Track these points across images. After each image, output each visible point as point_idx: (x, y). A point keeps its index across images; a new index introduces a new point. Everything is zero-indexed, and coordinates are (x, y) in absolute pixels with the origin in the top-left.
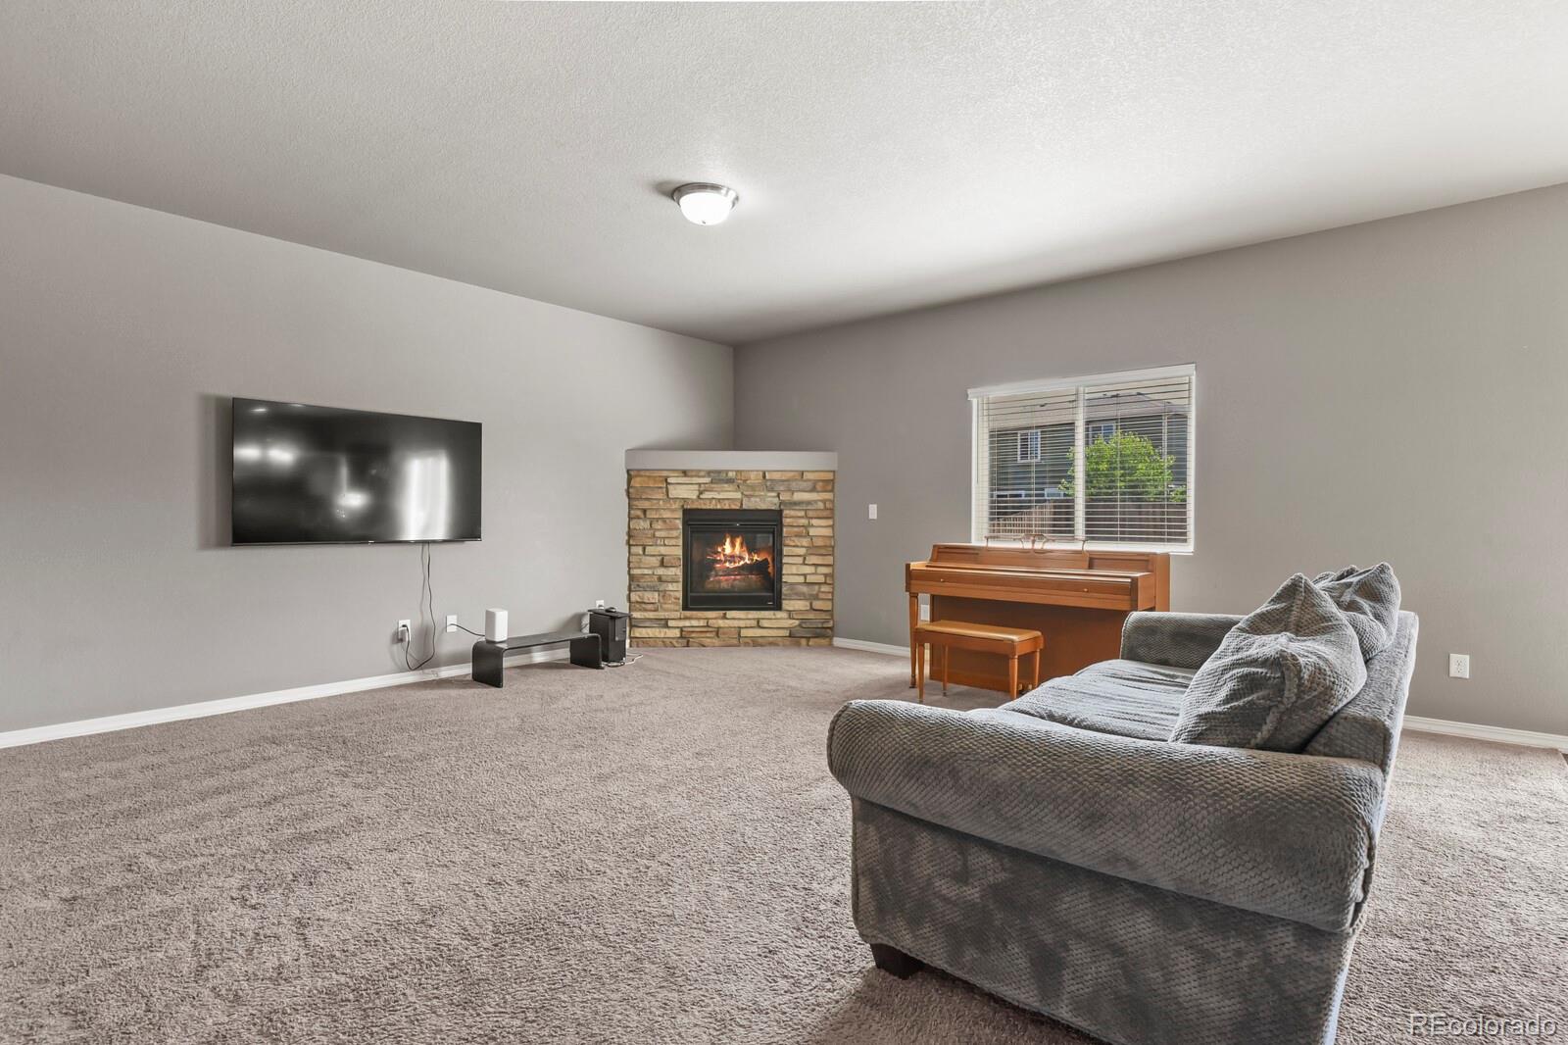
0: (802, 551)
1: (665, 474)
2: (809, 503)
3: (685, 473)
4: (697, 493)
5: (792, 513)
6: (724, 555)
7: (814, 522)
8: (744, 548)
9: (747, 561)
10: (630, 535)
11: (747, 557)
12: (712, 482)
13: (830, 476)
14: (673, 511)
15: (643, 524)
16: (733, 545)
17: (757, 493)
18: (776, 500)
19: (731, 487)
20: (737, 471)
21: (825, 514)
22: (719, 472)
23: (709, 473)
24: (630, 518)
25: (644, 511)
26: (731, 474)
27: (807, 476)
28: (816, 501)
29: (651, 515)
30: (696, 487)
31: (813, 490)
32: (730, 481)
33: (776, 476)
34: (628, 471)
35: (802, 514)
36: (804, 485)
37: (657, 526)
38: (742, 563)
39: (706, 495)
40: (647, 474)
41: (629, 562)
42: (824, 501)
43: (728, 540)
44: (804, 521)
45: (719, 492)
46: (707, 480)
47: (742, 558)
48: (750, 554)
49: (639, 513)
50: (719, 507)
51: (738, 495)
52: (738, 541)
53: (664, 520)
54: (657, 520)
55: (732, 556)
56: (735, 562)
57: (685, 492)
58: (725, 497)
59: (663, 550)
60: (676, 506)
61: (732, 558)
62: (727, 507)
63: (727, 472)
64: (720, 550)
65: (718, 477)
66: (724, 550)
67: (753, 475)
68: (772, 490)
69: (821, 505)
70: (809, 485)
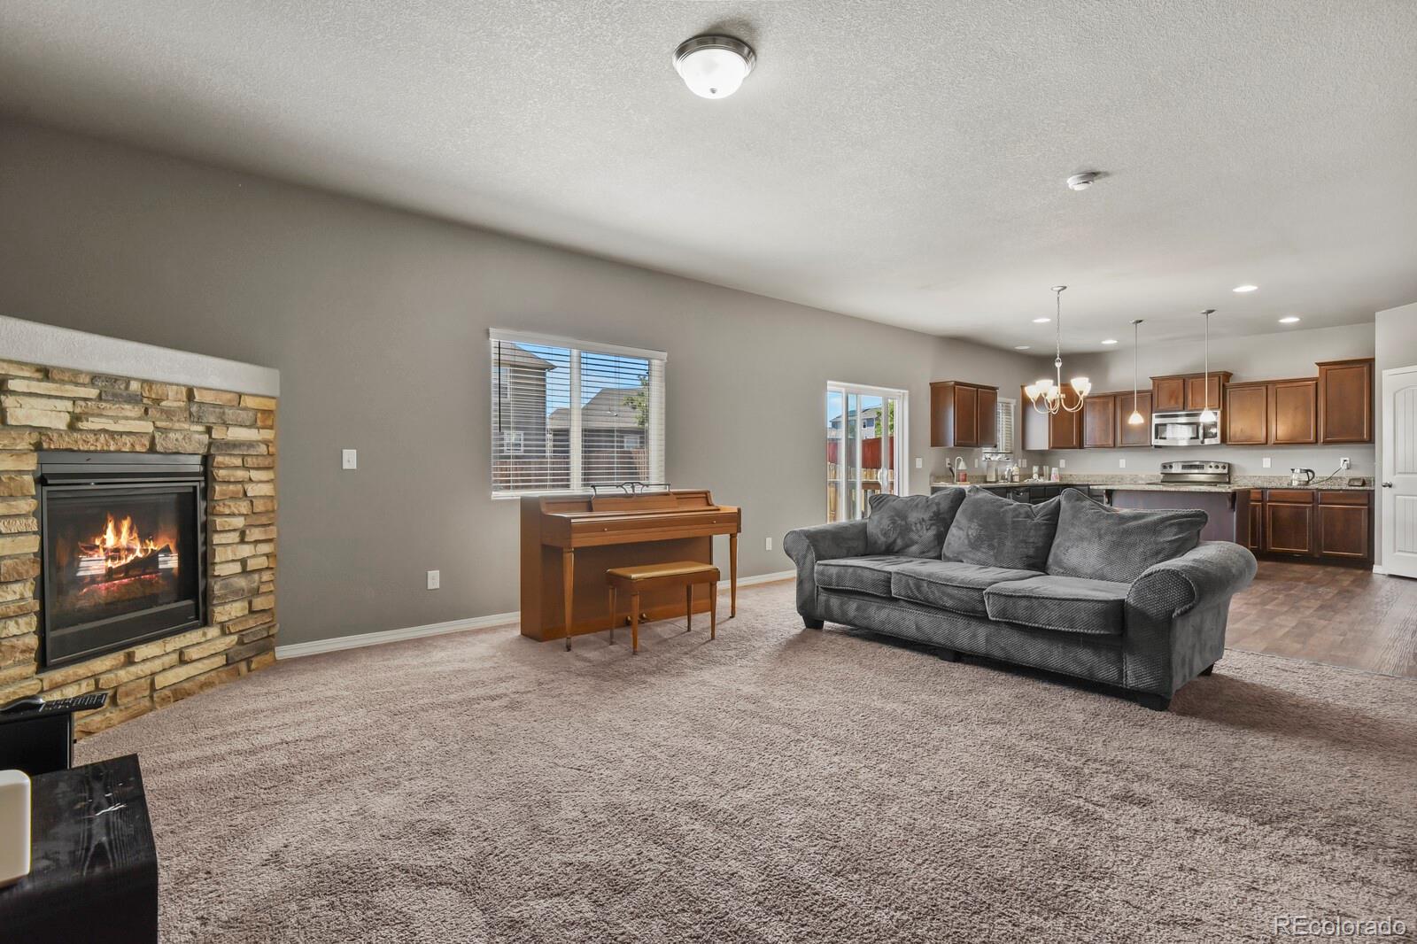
0: (239, 522)
2: (251, 444)
3: (44, 373)
5: (227, 460)
6: (104, 549)
7: (255, 475)
8: (135, 535)
9: (139, 554)
11: (138, 547)
12: (100, 398)
13: (272, 404)
16: (118, 532)
17: (177, 426)
18: (205, 438)
19: (130, 410)
20: (144, 381)
21: (267, 462)
22: (113, 379)
23: (95, 378)
26: (134, 386)
27: (249, 402)
28: (258, 443)
30: (68, 405)
31: (252, 425)
32: (134, 399)
33: (208, 398)
35: (238, 462)
36: (241, 415)
38: (131, 558)
39: (85, 424)
42: (267, 443)
43: (111, 526)
44: (241, 474)
45: (112, 419)
46: (92, 393)
47: (130, 550)
48: (142, 542)
50: (111, 448)
51: (147, 427)
52: (126, 525)
55: (117, 550)
56: (120, 558)
57: (42, 413)
58: (125, 429)
61: (116, 552)
63: (128, 380)
64: (98, 542)
65: (112, 388)
66: (104, 541)
67: (171, 391)
68: (199, 422)
69: (263, 449)
70: (246, 417)
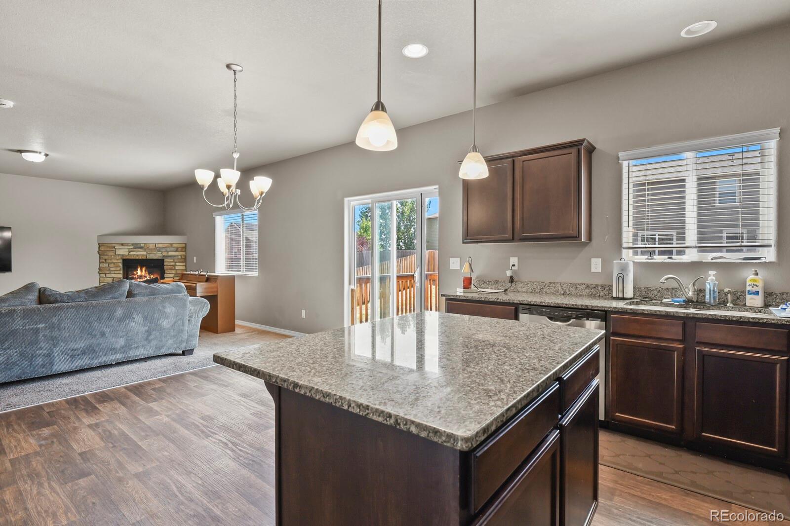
0: (172, 275)
1: (114, 245)
2: (174, 256)
3: (122, 245)
4: (128, 252)
5: (168, 260)
7: (177, 264)
8: (147, 272)
9: (148, 278)
10: (100, 269)
11: (148, 276)
12: (134, 248)
13: (184, 245)
14: (118, 260)
15: (106, 265)
16: (141, 271)
17: (153, 252)
18: (161, 255)
19: (142, 250)
20: (145, 243)
21: (182, 260)
22: (137, 244)
23: (133, 244)
24: (100, 263)
25: (106, 260)
26: (142, 245)
27: (174, 245)
28: (178, 256)
29: (109, 261)
30: (127, 250)
31: (177, 251)
32: (142, 248)
33: (160, 246)
34: (99, 244)
35: (172, 260)
36: (172, 249)
37: (111, 266)
38: (146, 279)
39: (131, 253)
40: (106, 245)
41: (100, 280)
42: (181, 256)
43: (139, 269)
44: (173, 264)
45: (137, 252)
46: (132, 247)
47: (145, 277)
49: (104, 260)
50: (137, 258)
51: (145, 253)
52: (144, 270)
53: (114, 263)
54: (111, 263)
55: (141, 276)
56: (142, 279)
57: (123, 252)
58: (140, 254)
59: (114, 275)
60: (120, 257)
61: (141, 277)
62: (141, 258)
63: (140, 244)
65: (137, 246)
66: (137, 273)
67: (151, 245)
68: (160, 251)
69: (180, 257)
70: (175, 249)
